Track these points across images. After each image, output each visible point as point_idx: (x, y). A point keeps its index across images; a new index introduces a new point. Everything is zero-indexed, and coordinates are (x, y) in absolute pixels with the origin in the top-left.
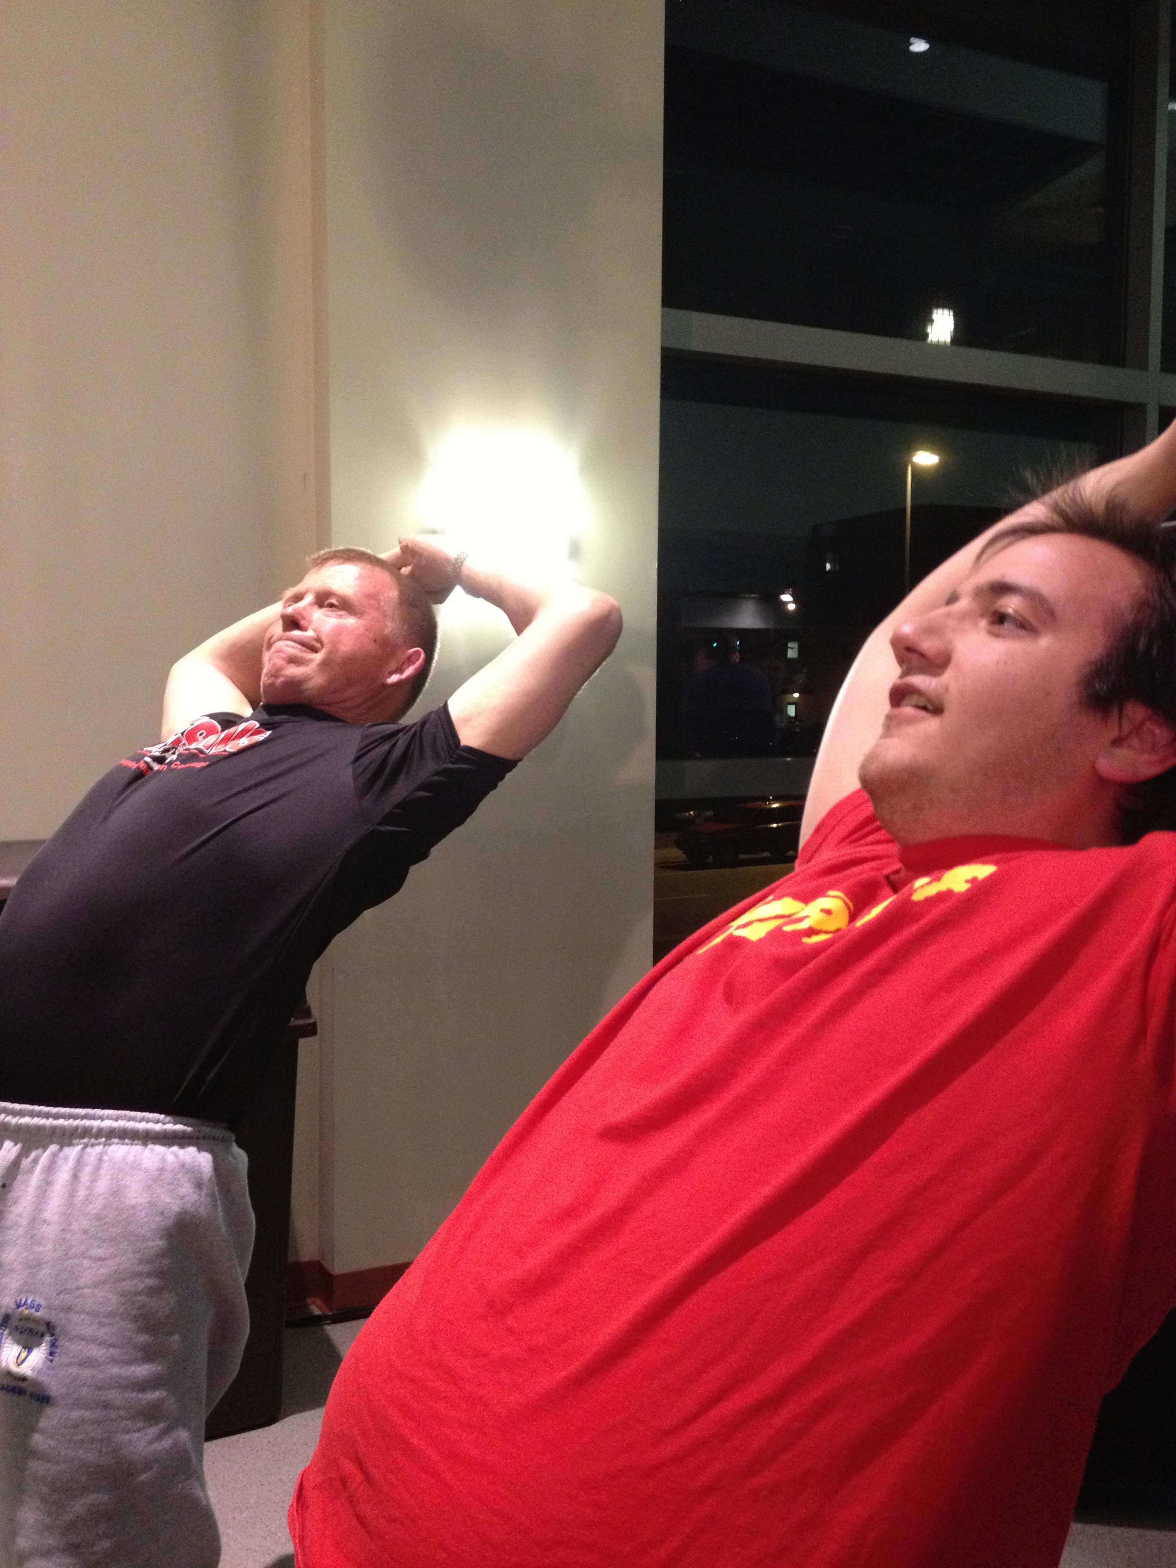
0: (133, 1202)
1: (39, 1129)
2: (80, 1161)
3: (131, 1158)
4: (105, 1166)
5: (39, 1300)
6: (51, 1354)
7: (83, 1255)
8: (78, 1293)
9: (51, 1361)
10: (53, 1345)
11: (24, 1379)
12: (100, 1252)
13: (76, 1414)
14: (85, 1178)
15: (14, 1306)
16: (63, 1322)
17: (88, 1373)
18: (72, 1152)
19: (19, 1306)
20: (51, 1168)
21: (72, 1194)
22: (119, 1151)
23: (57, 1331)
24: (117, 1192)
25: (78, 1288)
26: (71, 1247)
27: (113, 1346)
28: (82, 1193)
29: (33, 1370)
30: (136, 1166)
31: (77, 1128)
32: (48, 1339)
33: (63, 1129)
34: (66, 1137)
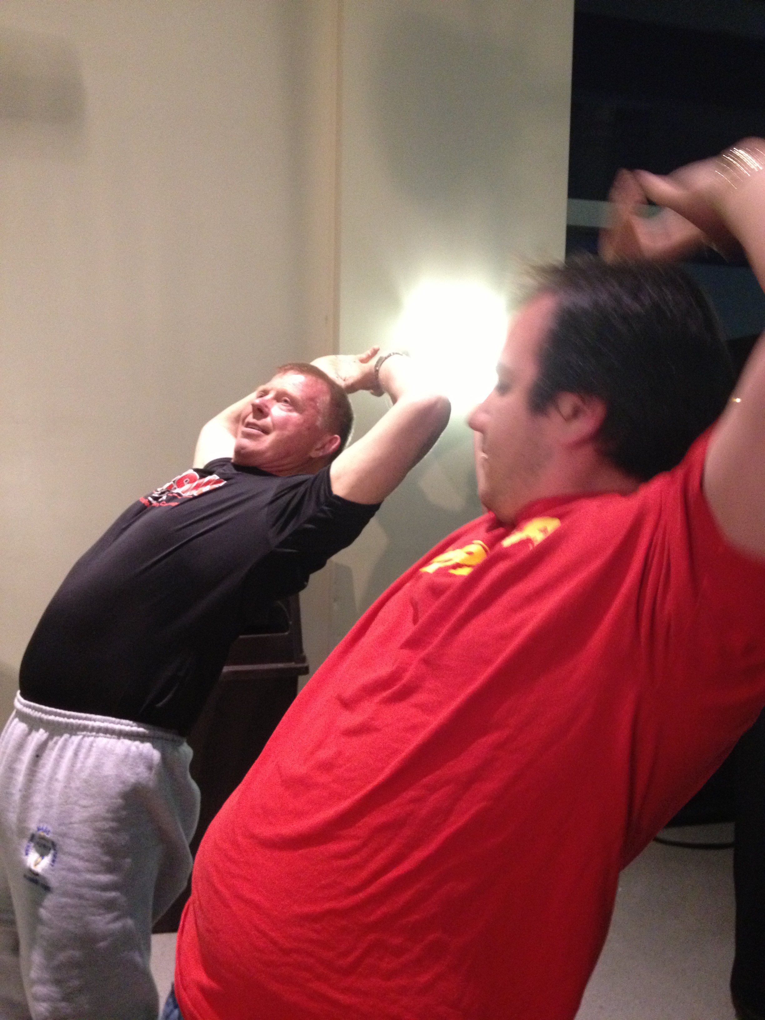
1: (59, 724)
6: (53, 861)
7: (76, 803)
9: (52, 866)
10: (55, 856)
11: (37, 874)
12: (84, 802)
13: (64, 900)
15: (36, 829)
17: (72, 875)
19: (39, 829)
23: (58, 847)
27: (87, 861)
29: (43, 870)
32: (52, 852)
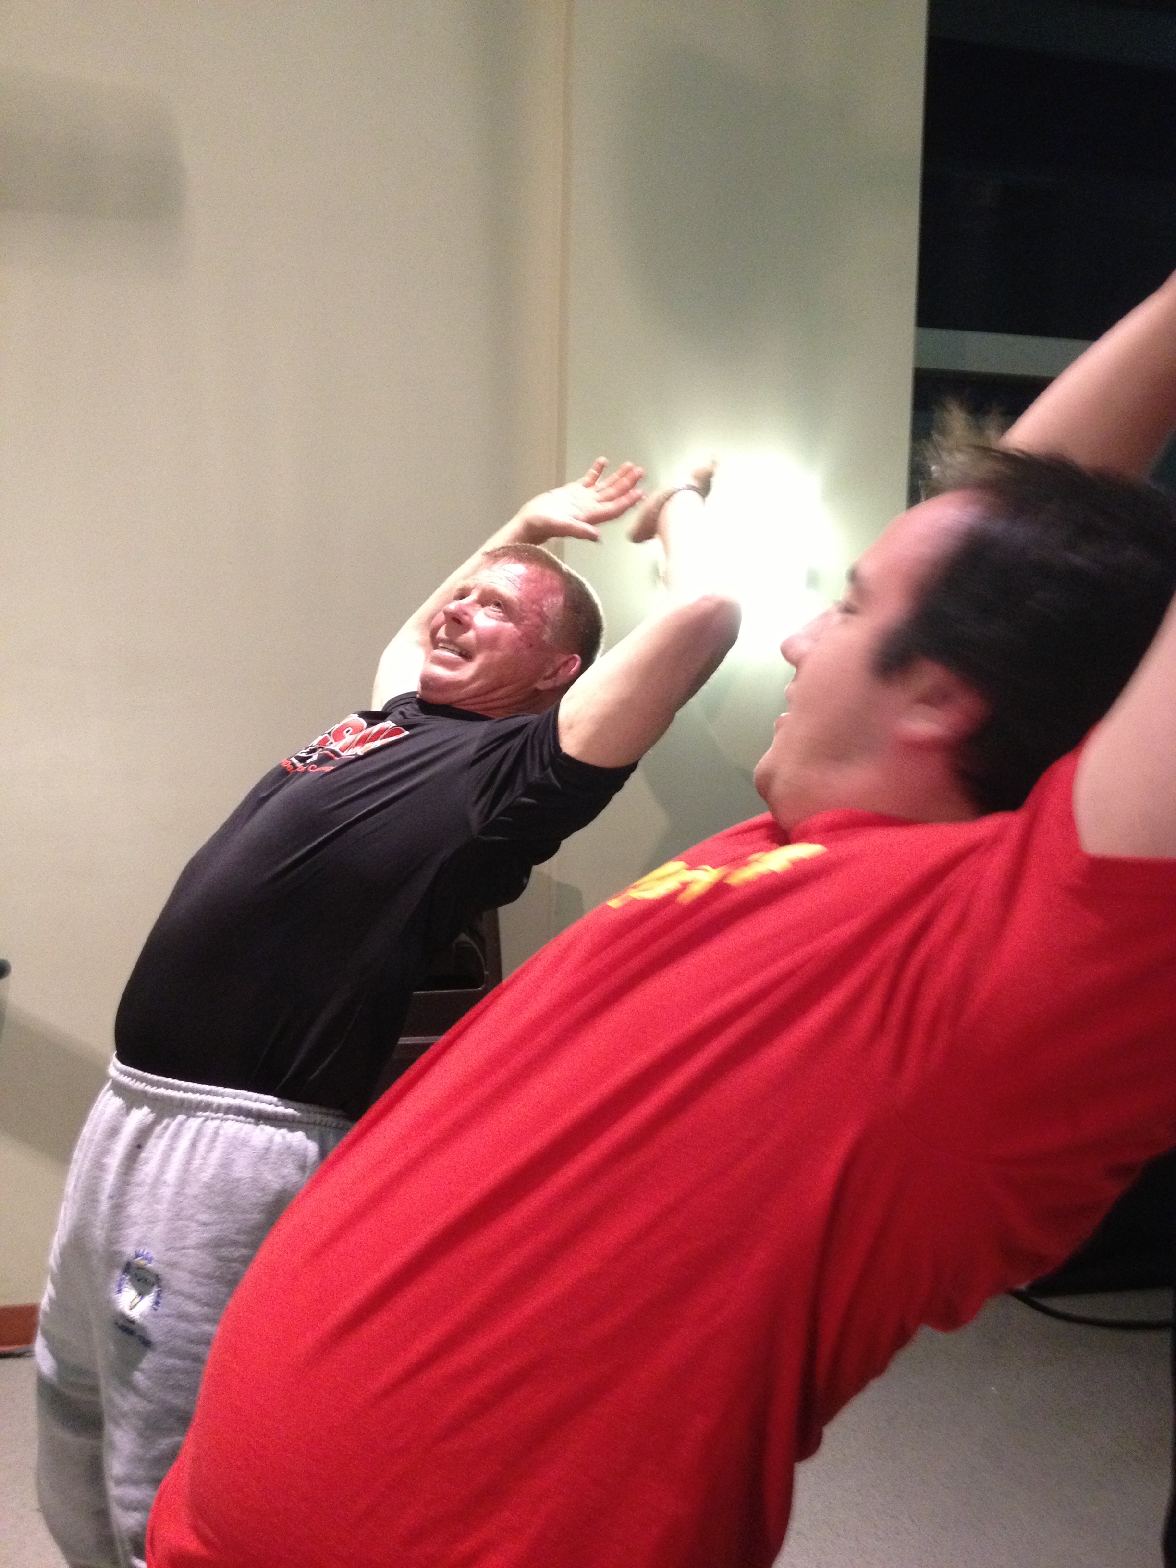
0: (238, 1175)
1: (171, 1099)
2: (199, 1133)
3: (242, 1135)
4: (220, 1139)
5: (153, 1254)
6: (157, 1303)
7: (191, 1218)
8: (183, 1251)
9: (156, 1310)
10: (159, 1295)
11: (132, 1322)
12: (203, 1217)
13: (170, 1361)
14: (202, 1147)
15: (133, 1254)
16: (168, 1277)
17: (183, 1325)
18: (194, 1123)
19: (137, 1256)
20: (176, 1136)
21: (188, 1162)
22: (233, 1127)
23: (162, 1284)
24: (226, 1164)
25: (184, 1248)
26: (182, 1209)
27: (207, 1305)
28: (197, 1162)
29: (141, 1315)
30: (245, 1143)
31: (201, 1102)
32: (155, 1289)
33: (190, 1102)
34: (191, 1109)
